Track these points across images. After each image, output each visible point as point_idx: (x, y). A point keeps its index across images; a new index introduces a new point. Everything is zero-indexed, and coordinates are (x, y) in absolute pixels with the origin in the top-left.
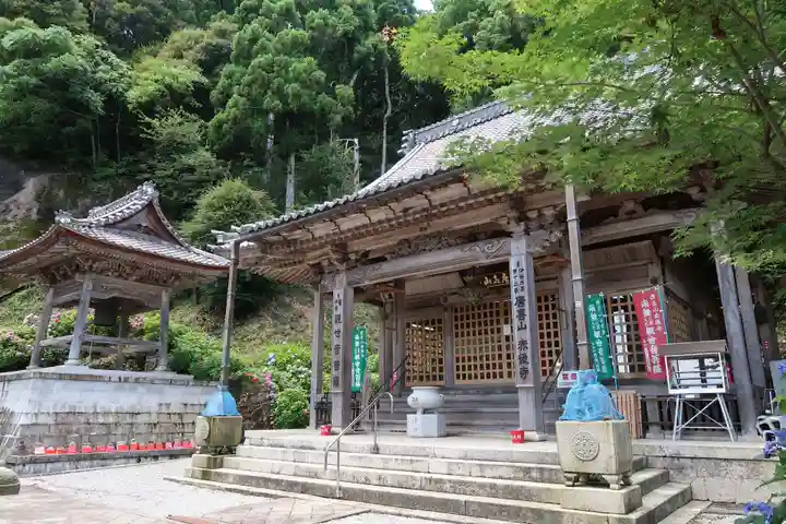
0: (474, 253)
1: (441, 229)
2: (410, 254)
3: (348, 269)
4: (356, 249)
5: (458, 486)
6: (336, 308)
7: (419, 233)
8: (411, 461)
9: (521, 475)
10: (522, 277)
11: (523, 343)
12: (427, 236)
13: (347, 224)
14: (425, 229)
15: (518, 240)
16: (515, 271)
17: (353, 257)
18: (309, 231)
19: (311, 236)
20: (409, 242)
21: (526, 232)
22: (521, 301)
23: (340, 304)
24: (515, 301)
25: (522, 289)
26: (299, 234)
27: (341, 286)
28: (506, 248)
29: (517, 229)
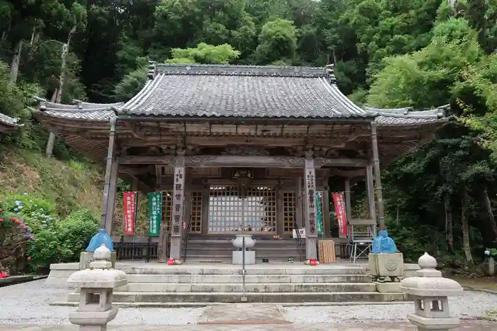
0: (283, 163)
1: (261, 144)
2: (236, 154)
3: (186, 155)
4: (193, 142)
5: (317, 288)
6: (177, 180)
7: (245, 143)
8: (279, 277)
9: (345, 280)
10: (312, 180)
11: (312, 214)
12: (249, 146)
13: (217, 129)
14: (250, 141)
15: (309, 160)
16: (308, 176)
17: (190, 148)
18: (185, 126)
19: (183, 130)
20: (237, 147)
21: (314, 157)
22: (311, 192)
23: (181, 177)
24: (308, 192)
25: (313, 186)
26: (173, 126)
27: (180, 165)
28: (301, 163)
29: (309, 154)
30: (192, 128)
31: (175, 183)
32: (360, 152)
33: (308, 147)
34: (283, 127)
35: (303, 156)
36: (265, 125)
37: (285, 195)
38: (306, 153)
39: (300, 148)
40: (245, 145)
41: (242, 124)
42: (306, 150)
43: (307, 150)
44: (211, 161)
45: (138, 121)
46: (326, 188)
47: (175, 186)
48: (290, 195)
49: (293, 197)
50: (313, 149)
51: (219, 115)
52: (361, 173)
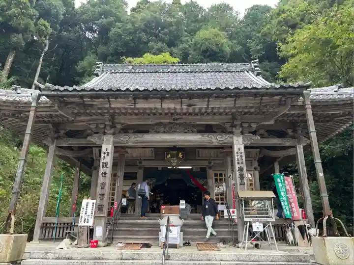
0: (211, 139)
3: (114, 134)
4: (122, 121)
6: (104, 158)
7: (172, 121)
10: (241, 156)
12: (177, 124)
13: (142, 105)
14: (177, 119)
15: (238, 136)
16: (237, 153)
17: (119, 126)
18: (109, 101)
19: (107, 106)
20: (165, 125)
21: (242, 133)
22: (241, 169)
23: (108, 155)
24: (237, 169)
25: (242, 163)
26: (97, 102)
27: (108, 143)
28: (229, 140)
29: (237, 130)
30: (116, 104)
31: (102, 161)
32: (290, 132)
33: (236, 123)
34: (208, 101)
35: (232, 133)
36: (190, 99)
37: (216, 175)
38: (234, 129)
39: (228, 125)
40: (172, 123)
41: (167, 98)
42: (233, 127)
43: (235, 126)
44: (138, 139)
45: (63, 97)
46: (256, 169)
47: (101, 164)
48: (221, 175)
49: (223, 177)
50: (241, 126)
51: (143, 89)
52: (291, 152)
